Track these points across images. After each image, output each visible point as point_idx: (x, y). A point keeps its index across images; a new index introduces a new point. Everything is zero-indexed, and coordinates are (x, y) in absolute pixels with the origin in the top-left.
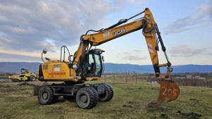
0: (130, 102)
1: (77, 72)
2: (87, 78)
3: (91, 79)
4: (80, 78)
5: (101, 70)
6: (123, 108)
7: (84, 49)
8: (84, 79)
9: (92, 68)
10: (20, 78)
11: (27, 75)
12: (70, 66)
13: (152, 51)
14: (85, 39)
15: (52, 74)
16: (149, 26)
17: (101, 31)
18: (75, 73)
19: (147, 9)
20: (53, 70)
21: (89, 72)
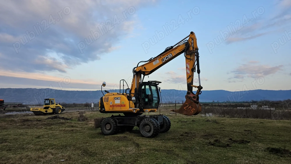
0: (186, 133)
1: (135, 104)
2: (145, 110)
3: (148, 110)
4: (138, 109)
5: (159, 102)
6: (181, 137)
7: (138, 80)
8: (142, 111)
9: (149, 100)
10: (44, 111)
11: (52, 106)
12: (129, 98)
13: (189, 72)
14: (137, 71)
15: (113, 106)
16: (191, 49)
17: (151, 61)
18: (134, 105)
19: (192, 33)
20: (114, 102)
21: (146, 104)
